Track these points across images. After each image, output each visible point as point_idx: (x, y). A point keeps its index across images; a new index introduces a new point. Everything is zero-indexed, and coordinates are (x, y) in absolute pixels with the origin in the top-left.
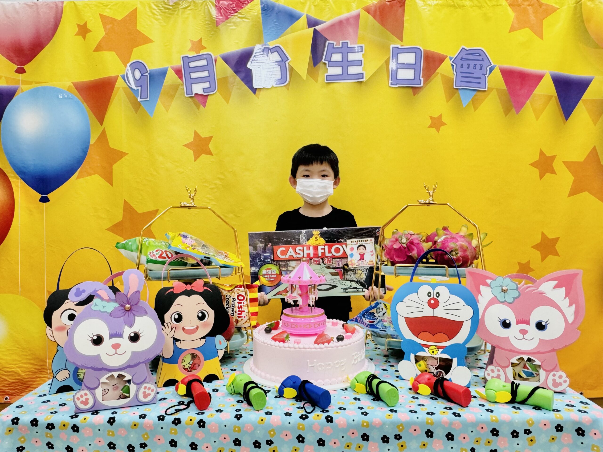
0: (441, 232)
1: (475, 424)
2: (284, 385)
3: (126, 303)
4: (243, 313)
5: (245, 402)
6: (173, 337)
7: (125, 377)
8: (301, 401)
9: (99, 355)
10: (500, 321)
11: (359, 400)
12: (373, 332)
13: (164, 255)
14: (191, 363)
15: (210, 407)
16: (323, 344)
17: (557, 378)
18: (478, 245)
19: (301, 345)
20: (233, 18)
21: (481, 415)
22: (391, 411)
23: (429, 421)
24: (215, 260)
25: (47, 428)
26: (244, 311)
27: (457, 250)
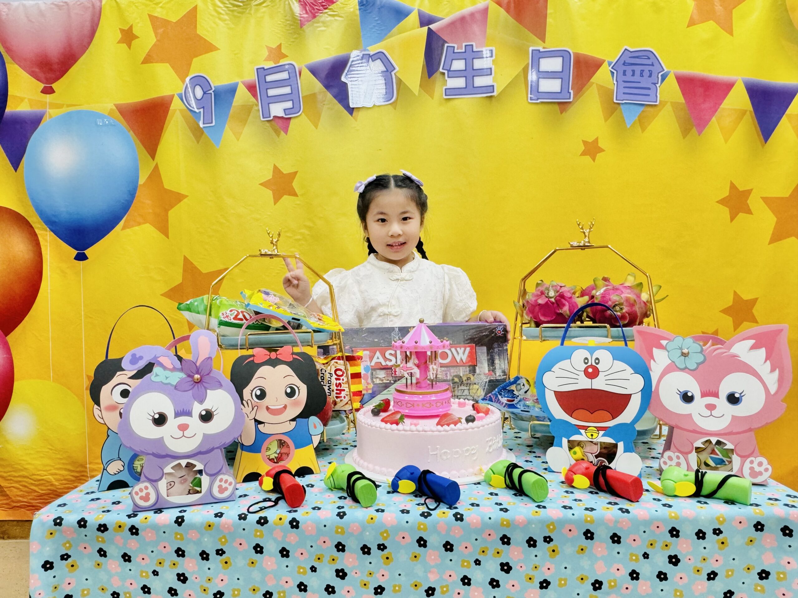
0: (600, 283)
1: (648, 522)
2: (399, 477)
3: (195, 372)
4: (342, 392)
5: (348, 498)
6: (254, 418)
7: (195, 466)
8: (421, 497)
9: (163, 437)
10: (679, 393)
11: (496, 495)
12: (513, 413)
13: (241, 316)
14: (278, 452)
15: (305, 505)
16: (449, 426)
17: (755, 465)
18: (650, 300)
19: (419, 428)
20: (321, 16)
21: (656, 511)
22: (539, 507)
23: (589, 519)
24: (307, 323)
25: (99, 529)
26: (344, 390)
27: (622, 304)
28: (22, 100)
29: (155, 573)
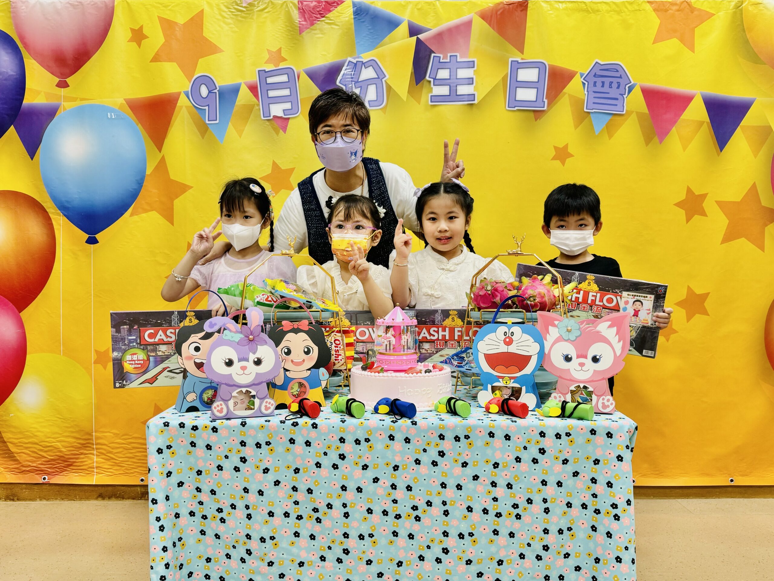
1: (527, 428)
2: (379, 404)
3: (250, 334)
4: (340, 356)
5: (347, 415)
6: (283, 367)
7: (251, 392)
8: (392, 414)
9: (231, 374)
10: (563, 356)
11: (440, 415)
12: (460, 371)
13: (270, 299)
14: (299, 390)
15: (320, 418)
16: (413, 374)
17: (605, 401)
19: (393, 375)
20: (318, 24)
21: (533, 422)
22: (463, 419)
23: (492, 425)
24: (317, 305)
25: (192, 429)
26: (341, 355)
27: (535, 296)
28: (39, 93)
29: (227, 457)
